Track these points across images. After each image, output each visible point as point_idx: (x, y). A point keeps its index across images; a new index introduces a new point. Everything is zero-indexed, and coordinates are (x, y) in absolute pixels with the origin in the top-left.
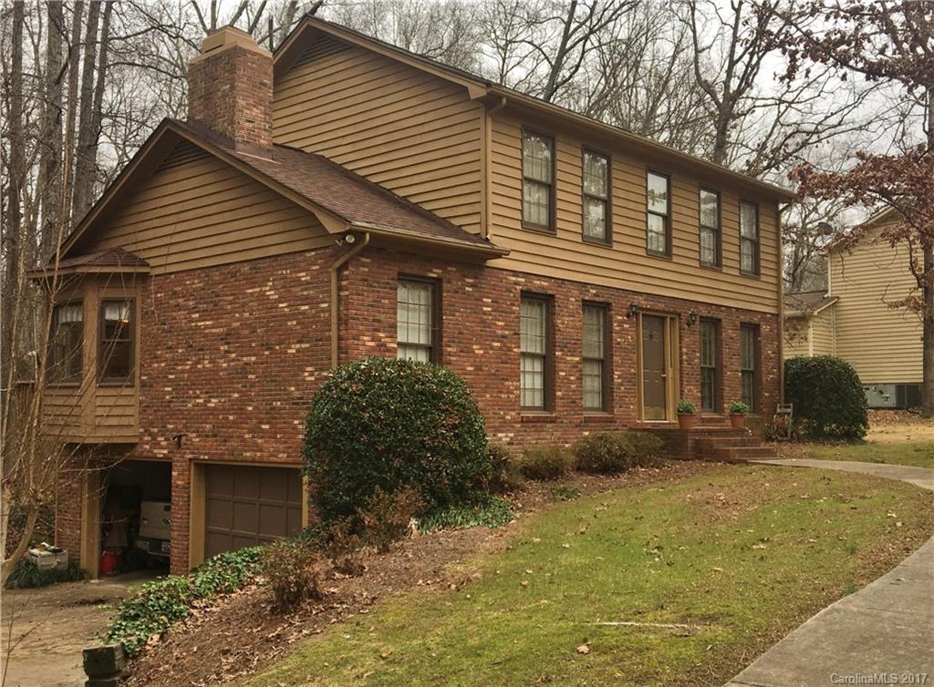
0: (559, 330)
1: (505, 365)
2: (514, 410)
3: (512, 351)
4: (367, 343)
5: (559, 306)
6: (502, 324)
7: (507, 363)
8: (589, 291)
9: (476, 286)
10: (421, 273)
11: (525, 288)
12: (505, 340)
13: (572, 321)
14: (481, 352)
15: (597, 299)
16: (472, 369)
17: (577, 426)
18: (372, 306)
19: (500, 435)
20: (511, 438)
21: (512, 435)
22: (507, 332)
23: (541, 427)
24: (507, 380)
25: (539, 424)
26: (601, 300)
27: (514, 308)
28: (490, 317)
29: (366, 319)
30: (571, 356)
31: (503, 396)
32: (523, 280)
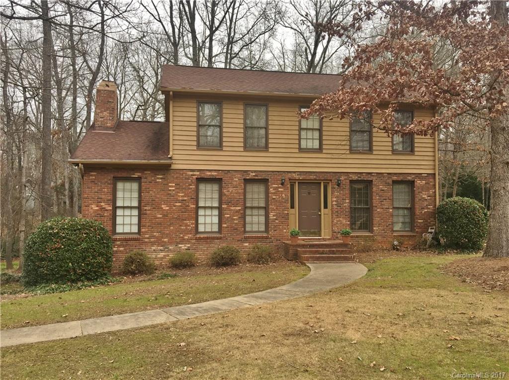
0: (225, 195)
1: (185, 213)
2: (191, 234)
3: (189, 207)
4: (93, 208)
5: (225, 183)
6: (183, 194)
7: (186, 212)
8: (250, 174)
9: (164, 179)
10: (128, 176)
11: (199, 177)
12: (184, 202)
13: (236, 190)
14: (168, 208)
15: (257, 178)
16: (161, 216)
17: (238, 241)
18: (97, 192)
19: (180, 246)
20: (189, 247)
21: (189, 245)
22: (186, 198)
23: (210, 241)
24: (186, 220)
25: (209, 240)
26: (260, 178)
27: (191, 187)
28: (174, 192)
29: (94, 198)
30: (234, 207)
31: (182, 228)
32: (198, 173)
